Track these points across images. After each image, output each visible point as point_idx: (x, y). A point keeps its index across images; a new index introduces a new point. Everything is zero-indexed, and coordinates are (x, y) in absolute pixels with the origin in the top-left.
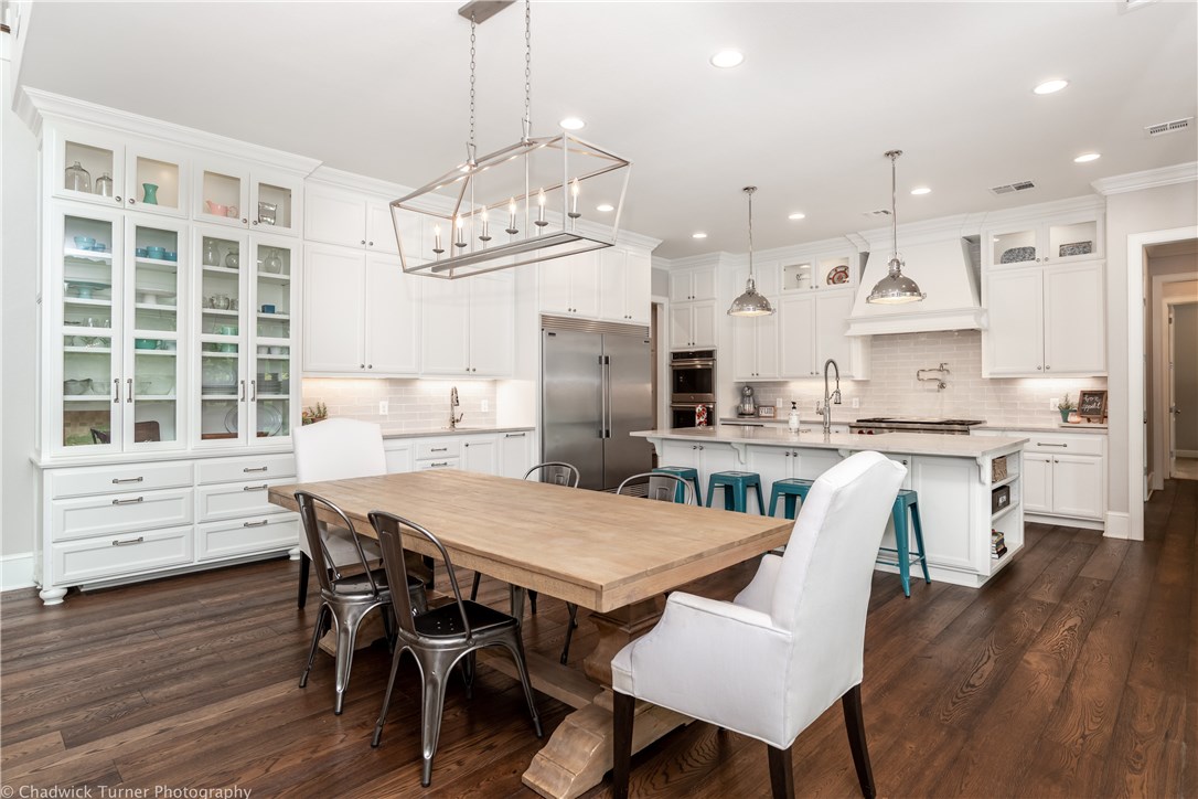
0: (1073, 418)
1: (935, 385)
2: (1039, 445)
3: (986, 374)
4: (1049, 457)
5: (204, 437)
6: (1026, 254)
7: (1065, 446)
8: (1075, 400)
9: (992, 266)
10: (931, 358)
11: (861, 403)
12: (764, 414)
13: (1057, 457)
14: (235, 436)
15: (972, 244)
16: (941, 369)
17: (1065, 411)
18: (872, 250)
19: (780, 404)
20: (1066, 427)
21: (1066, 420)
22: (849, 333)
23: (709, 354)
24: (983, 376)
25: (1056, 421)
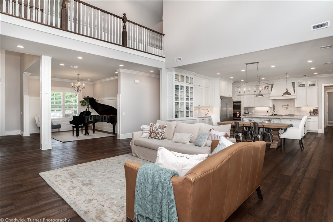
0: (312, 114)
1: (286, 108)
3: (296, 107)
5: (186, 117)
6: (304, 85)
7: (311, 119)
8: (312, 111)
9: (297, 87)
10: (285, 103)
12: (250, 113)
13: (309, 120)
14: (188, 117)
15: (293, 84)
16: (287, 105)
17: (310, 113)
18: (274, 83)
19: (253, 112)
21: (310, 114)
22: (270, 99)
23: (240, 102)
25: (309, 115)
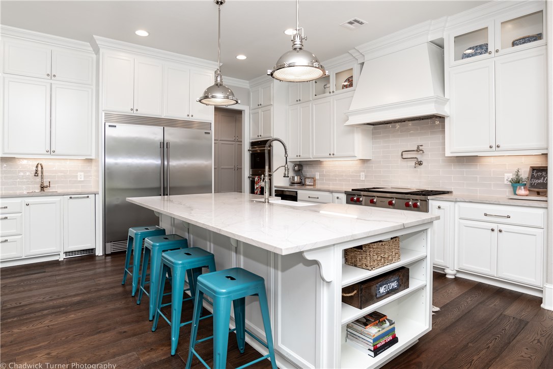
0: (521, 191)
2: (486, 215)
3: (448, 153)
4: (494, 226)
6: (482, 50)
7: (509, 217)
8: (525, 174)
9: (453, 62)
10: (411, 140)
11: (366, 176)
12: (308, 183)
13: (501, 227)
16: (418, 150)
17: (515, 184)
18: (366, 60)
20: (514, 200)
21: (514, 193)
24: (446, 155)
